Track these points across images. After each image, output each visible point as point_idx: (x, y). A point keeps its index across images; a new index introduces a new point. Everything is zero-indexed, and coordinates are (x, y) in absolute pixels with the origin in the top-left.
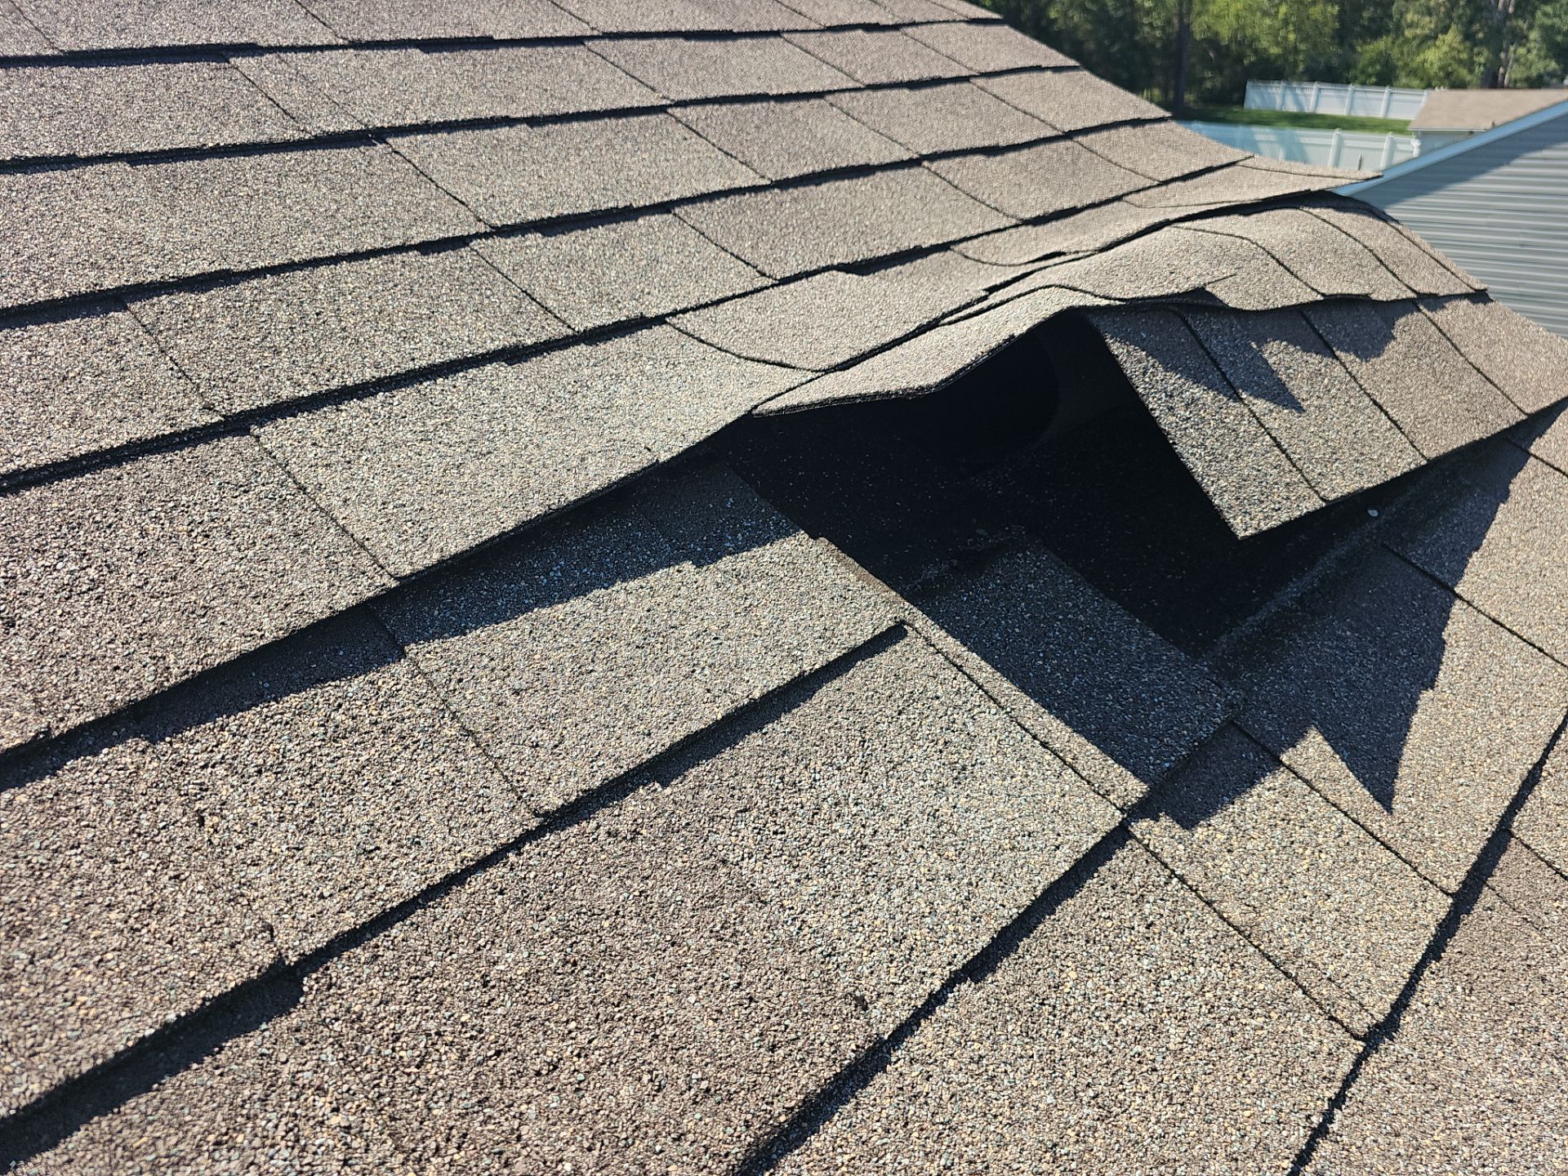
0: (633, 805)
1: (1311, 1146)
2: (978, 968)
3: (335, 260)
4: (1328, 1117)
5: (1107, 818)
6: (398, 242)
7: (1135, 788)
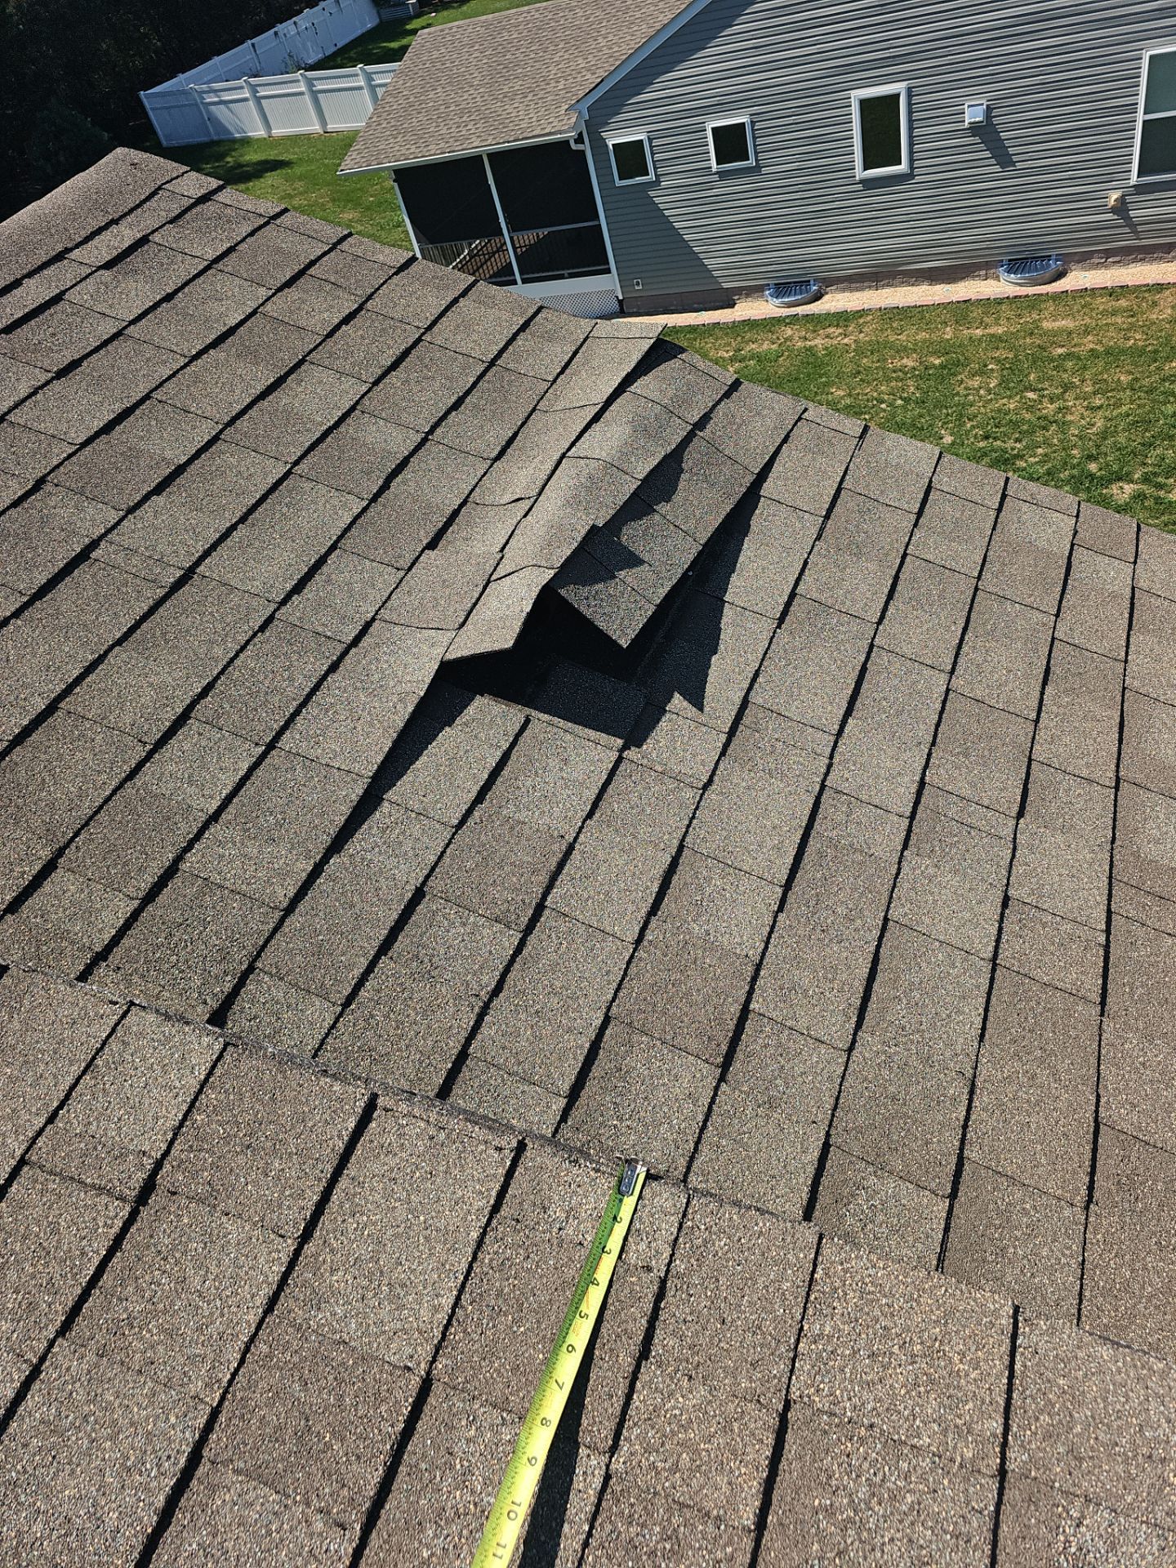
0: (476, 814)
1: (691, 822)
2: (590, 815)
3: (237, 655)
4: (694, 813)
5: (614, 755)
6: (251, 633)
7: (620, 742)
